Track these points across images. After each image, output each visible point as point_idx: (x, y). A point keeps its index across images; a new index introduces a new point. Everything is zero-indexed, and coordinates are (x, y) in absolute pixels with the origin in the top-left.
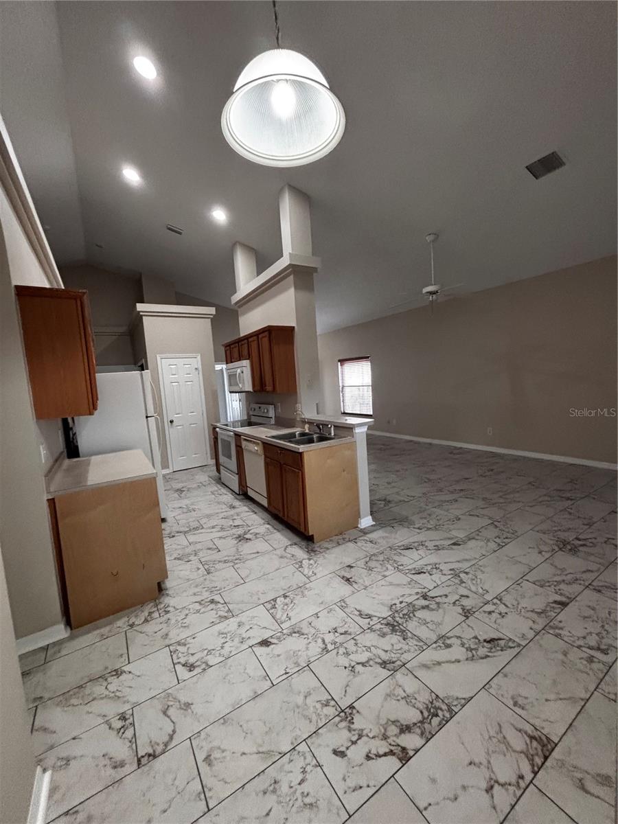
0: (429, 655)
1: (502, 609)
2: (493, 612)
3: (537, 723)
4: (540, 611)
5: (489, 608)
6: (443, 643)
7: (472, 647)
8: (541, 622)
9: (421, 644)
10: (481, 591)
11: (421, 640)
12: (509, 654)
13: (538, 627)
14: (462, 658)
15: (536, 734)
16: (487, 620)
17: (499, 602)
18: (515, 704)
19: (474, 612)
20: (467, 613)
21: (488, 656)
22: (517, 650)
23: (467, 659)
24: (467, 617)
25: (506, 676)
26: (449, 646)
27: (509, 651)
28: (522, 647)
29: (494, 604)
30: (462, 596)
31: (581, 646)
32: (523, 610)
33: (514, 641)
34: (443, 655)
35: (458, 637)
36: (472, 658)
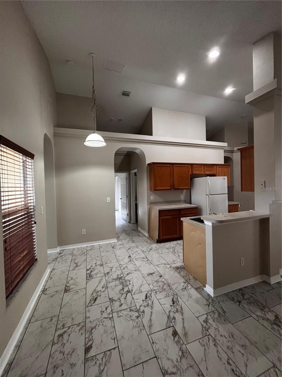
0: (104, 282)
1: (105, 315)
2: (106, 310)
3: (70, 293)
4: (93, 331)
5: (109, 310)
6: (105, 287)
7: (98, 293)
8: (89, 325)
9: (108, 282)
10: (121, 314)
11: (110, 282)
12: (88, 302)
13: (88, 320)
14: (97, 288)
15: (69, 291)
16: (104, 304)
17: (109, 316)
18: (77, 292)
19: (110, 303)
20: (112, 300)
21: (92, 295)
22: (87, 305)
23: (96, 289)
24: (110, 299)
25: (84, 295)
26: (103, 287)
27: (89, 302)
28: (86, 307)
29: (109, 314)
30: (122, 304)
31: (69, 329)
32: (98, 323)
33: (90, 306)
34: (102, 285)
35: (104, 291)
36: (95, 290)
